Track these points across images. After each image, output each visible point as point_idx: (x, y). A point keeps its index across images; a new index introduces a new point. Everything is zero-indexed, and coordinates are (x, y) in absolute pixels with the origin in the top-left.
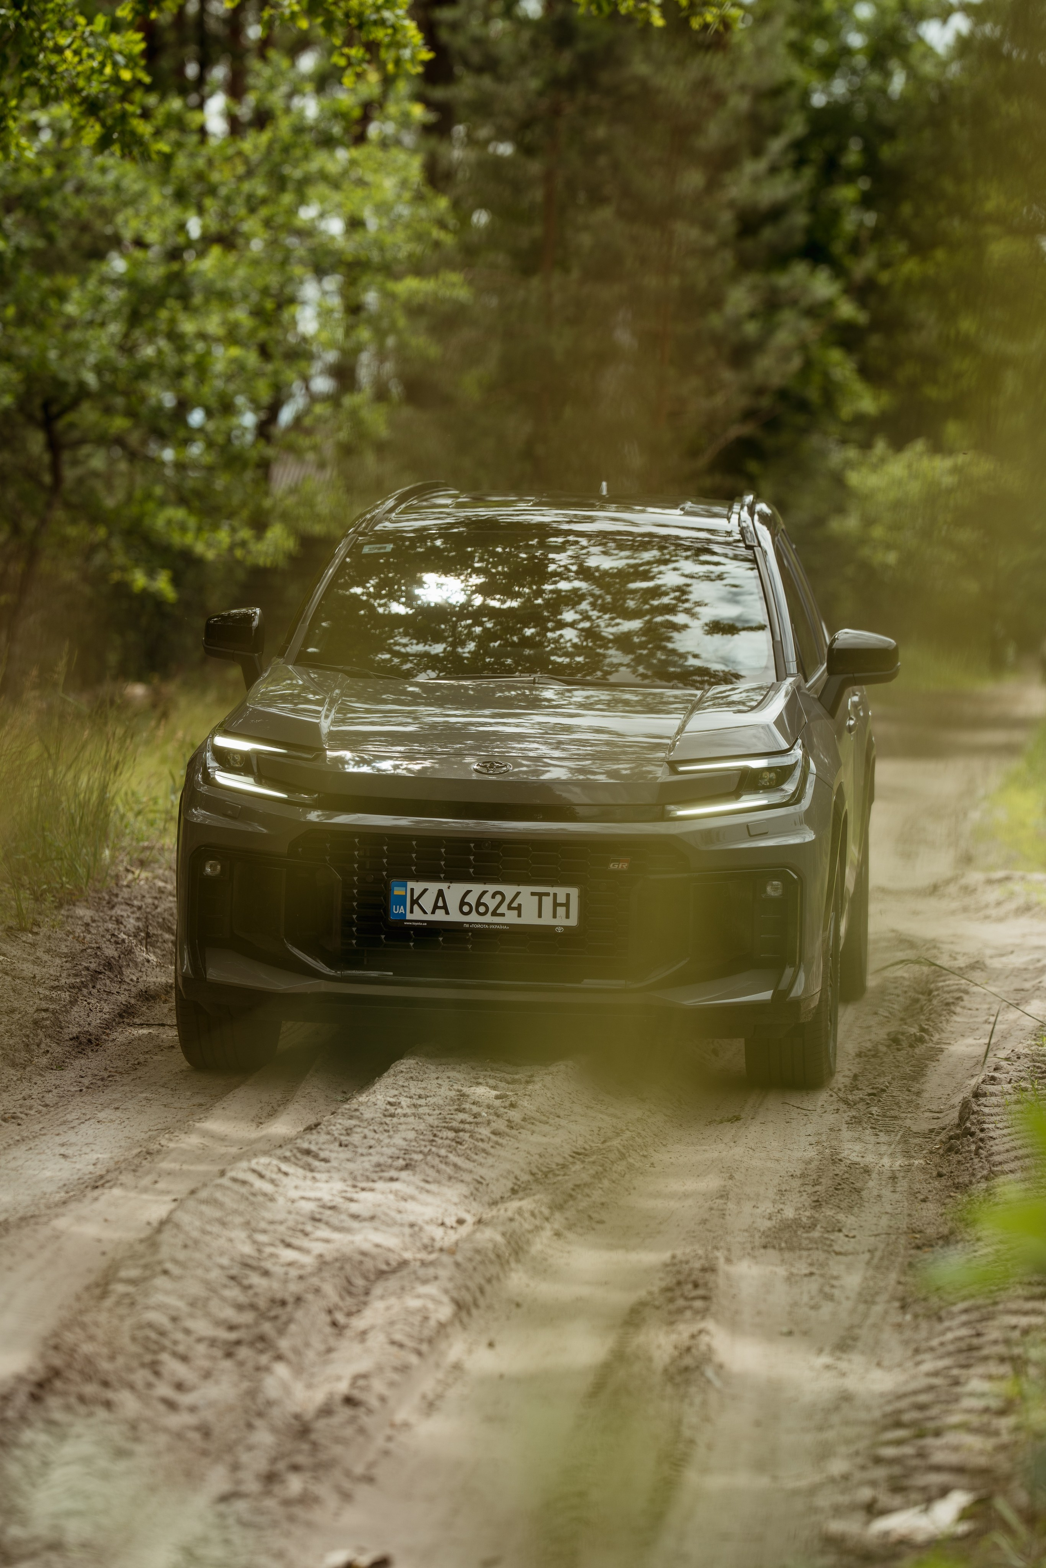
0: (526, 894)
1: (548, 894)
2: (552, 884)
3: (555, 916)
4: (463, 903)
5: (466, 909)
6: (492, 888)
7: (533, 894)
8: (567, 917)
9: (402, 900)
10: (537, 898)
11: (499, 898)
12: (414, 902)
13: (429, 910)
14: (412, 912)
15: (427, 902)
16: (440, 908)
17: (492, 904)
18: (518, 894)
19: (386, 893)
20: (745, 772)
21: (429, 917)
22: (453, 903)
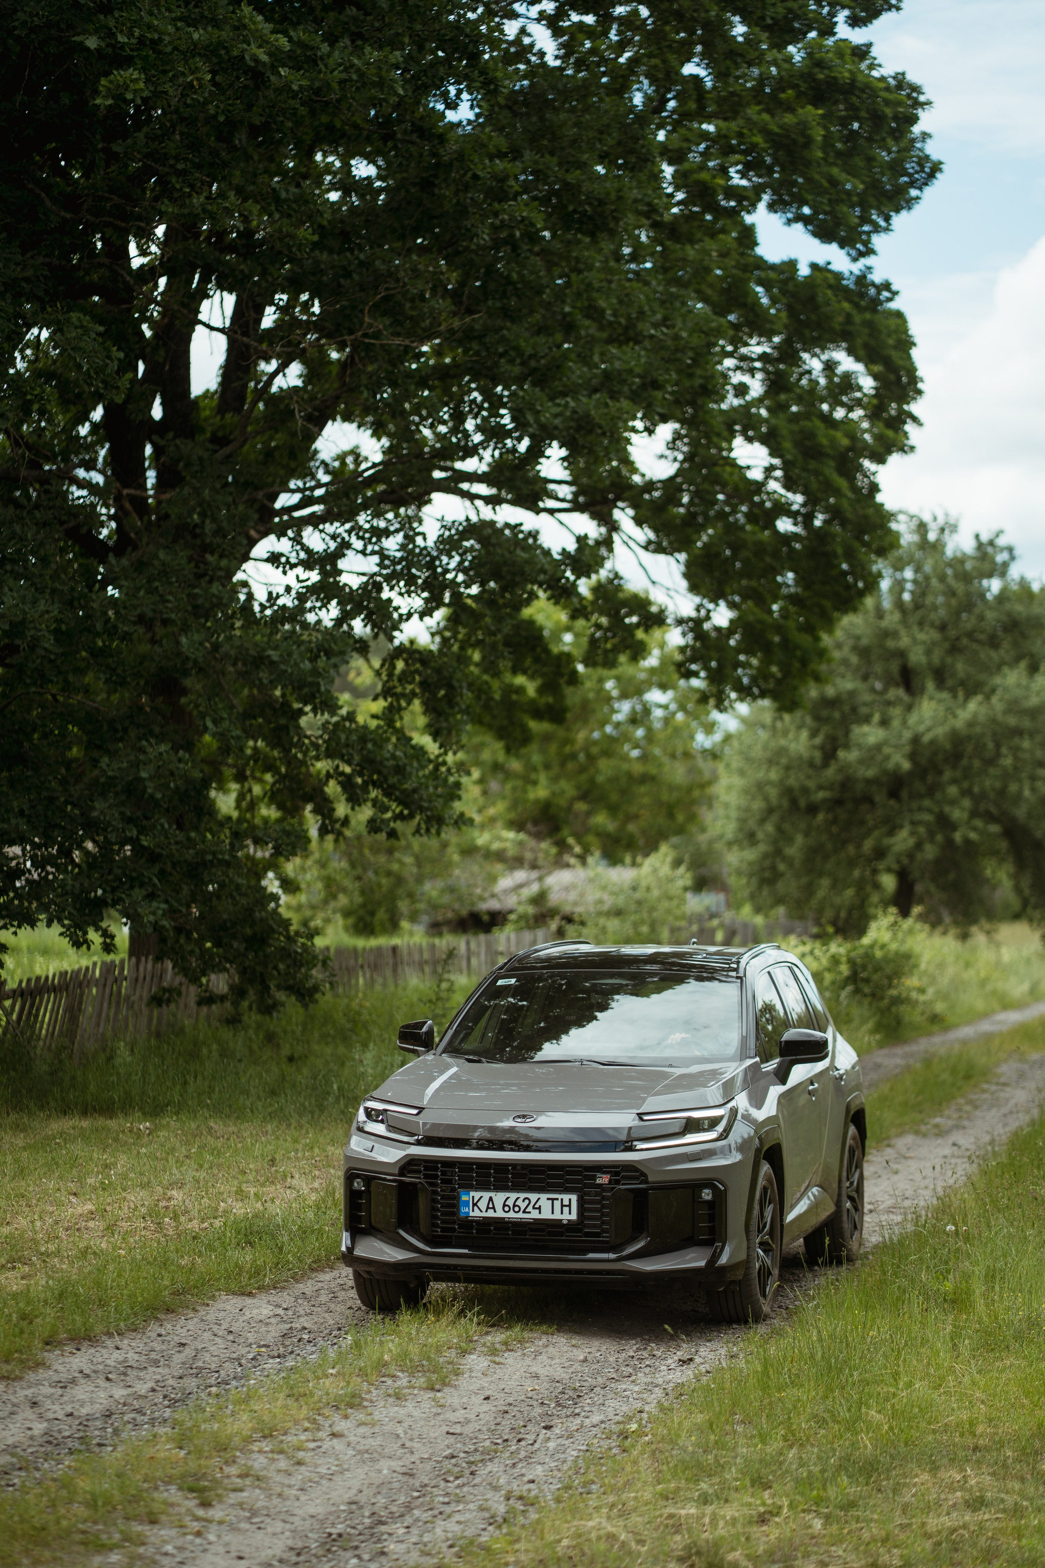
0: (543, 1199)
1: (557, 1199)
2: (560, 1192)
3: (562, 1213)
4: (504, 1205)
5: (507, 1209)
6: (523, 1195)
7: (548, 1199)
8: (570, 1214)
9: (467, 1203)
10: (550, 1201)
11: (527, 1202)
12: (475, 1205)
13: (484, 1209)
14: (473, 1211)
15: (483, 1204)
16: (491, 1208)
17: (523, 1206)
18: (539, 1199)
19: (457, 1198)
20: (689, 1120)
21: (484, 1214)
22: (499, 1205)
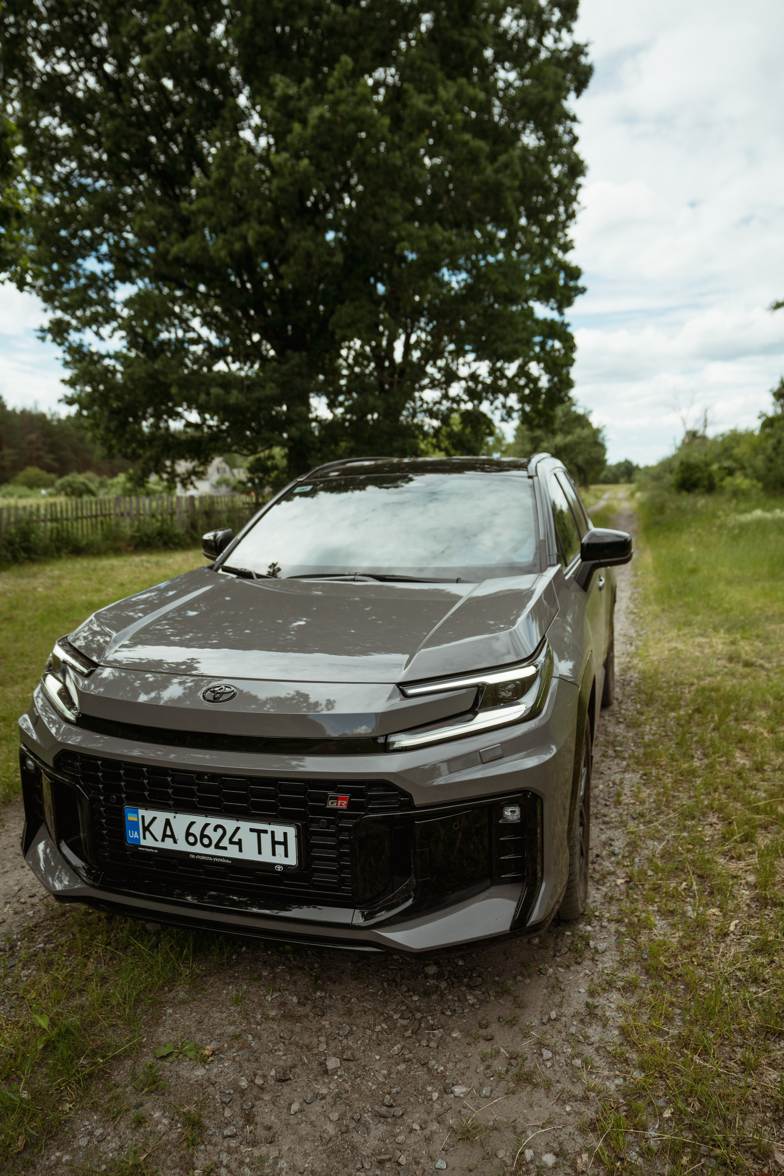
0: (244, 829)
1: (266, 832)
2: (269, 821)
3: (274, 854)
4: (188, 834)
5: (191, 839)
6: (214, 821)
7: (252, 830)
8: (286, 855)
9: (135, 826)
10: (255, 834)
11: (220, 831)
12: (146, 829)
13: (159, 835)
14: (144, 838)
15: (157, 829)
16: (169, 836)
17: (215, 837)
18: (238, 829)
20: (480, 688)
21: (160, 845)
22: (180, 835)
